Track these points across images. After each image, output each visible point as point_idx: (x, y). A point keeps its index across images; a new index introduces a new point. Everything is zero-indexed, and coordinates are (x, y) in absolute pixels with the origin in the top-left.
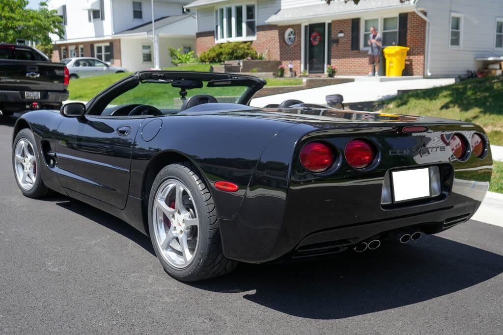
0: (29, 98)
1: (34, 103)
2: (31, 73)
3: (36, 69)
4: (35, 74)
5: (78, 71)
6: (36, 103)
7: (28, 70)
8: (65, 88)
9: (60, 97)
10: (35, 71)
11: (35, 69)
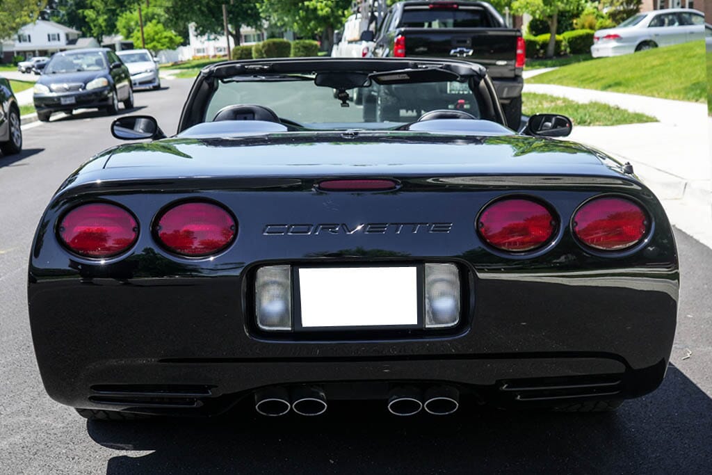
0: (453, 92)
1: (459, 101)
2: (458, 50)
3: (468, 42)
4: (465, 50)
5: (657, 35)
6: (463, 101)
7: (454, 44)
8: (517, 72)
9: (506, 90)
10: (466, 45)
11: (465, 42)
